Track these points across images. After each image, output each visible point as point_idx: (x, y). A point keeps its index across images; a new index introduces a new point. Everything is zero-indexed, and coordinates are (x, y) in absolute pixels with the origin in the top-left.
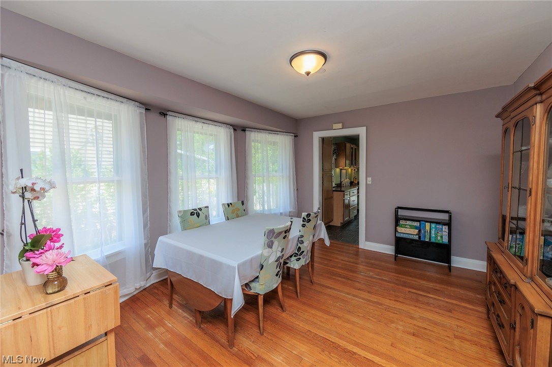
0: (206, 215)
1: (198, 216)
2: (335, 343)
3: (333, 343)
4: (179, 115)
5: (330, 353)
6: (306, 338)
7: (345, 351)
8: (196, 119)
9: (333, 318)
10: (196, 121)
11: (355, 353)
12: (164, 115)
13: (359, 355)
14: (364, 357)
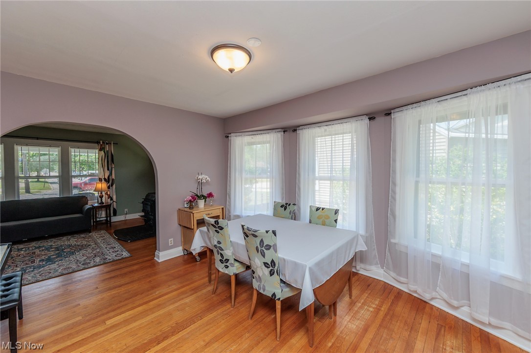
0: (291, 211)
1: (285, 209)
2: (177, 333)
3: (179, 332)
4: (306, 127)
5: (171, 327)
6: (194, 316)
7: (166, 338)
8: (319, 125)
9: (207, 341)
10: (318, 127)
11: (158, 344)
12: (295, 130)
13: (154, 347)
14: (149, 349)
